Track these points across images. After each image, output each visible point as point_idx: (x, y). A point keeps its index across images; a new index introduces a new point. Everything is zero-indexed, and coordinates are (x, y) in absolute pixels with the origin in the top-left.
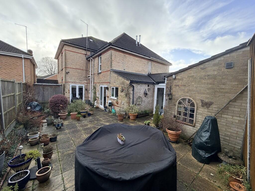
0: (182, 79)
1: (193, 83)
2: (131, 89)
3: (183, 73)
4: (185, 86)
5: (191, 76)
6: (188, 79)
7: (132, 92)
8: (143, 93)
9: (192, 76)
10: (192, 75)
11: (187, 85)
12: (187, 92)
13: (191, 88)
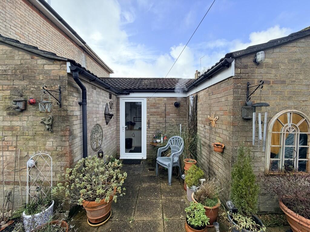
0: (275, 66)
1: (301, 77)
2: (75, 99)
3: (277, 50)
4: (283, 82)
5: (295, 60)
6: (290, 67)
7: (77, 111)
8: (104, 115)
9: (299, 60)
10: (298, 56)
11: (288, 81)
12: (290, 98)
13: (297, 87)
